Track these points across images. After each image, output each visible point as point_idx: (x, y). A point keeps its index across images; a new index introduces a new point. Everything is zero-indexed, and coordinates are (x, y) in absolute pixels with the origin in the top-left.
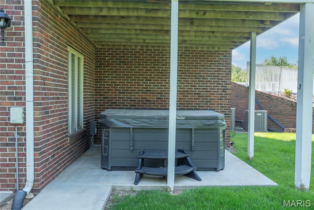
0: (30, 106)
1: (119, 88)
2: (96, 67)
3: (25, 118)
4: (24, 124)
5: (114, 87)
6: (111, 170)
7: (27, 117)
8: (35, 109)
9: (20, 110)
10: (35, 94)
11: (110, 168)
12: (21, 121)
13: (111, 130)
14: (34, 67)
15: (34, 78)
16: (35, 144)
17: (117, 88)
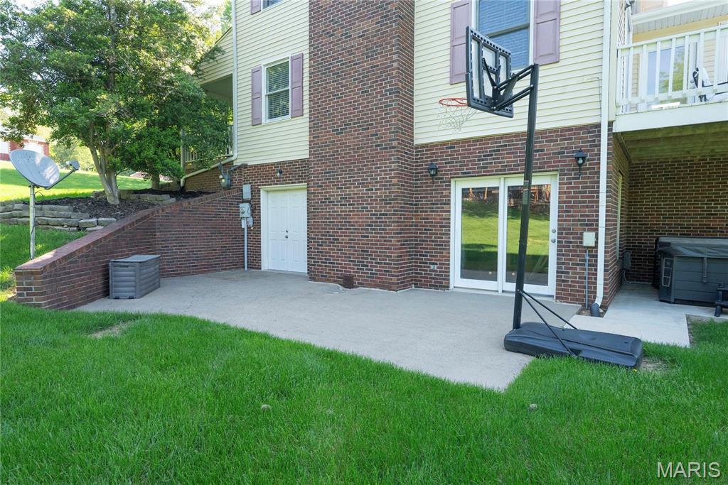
0: (602, 231)
1: (664, 211)
2: (630, 186)
3: (596, 243)
4: (596, 247)
5: (656, 211)
6: (674, 303)
7: (599, 241)
8: (606, 235)
9: (593, 234)
10: (606, 221)
11: (673, 301)
12: (594, 245)
13: (675, 260)
14: (607, 196)
15: (607, 206)
16: (605, 266)
17: (661, 211)
